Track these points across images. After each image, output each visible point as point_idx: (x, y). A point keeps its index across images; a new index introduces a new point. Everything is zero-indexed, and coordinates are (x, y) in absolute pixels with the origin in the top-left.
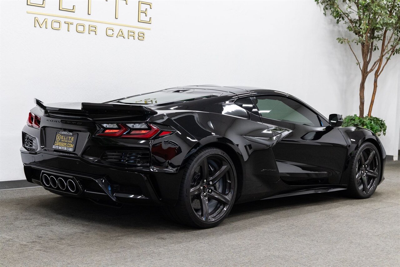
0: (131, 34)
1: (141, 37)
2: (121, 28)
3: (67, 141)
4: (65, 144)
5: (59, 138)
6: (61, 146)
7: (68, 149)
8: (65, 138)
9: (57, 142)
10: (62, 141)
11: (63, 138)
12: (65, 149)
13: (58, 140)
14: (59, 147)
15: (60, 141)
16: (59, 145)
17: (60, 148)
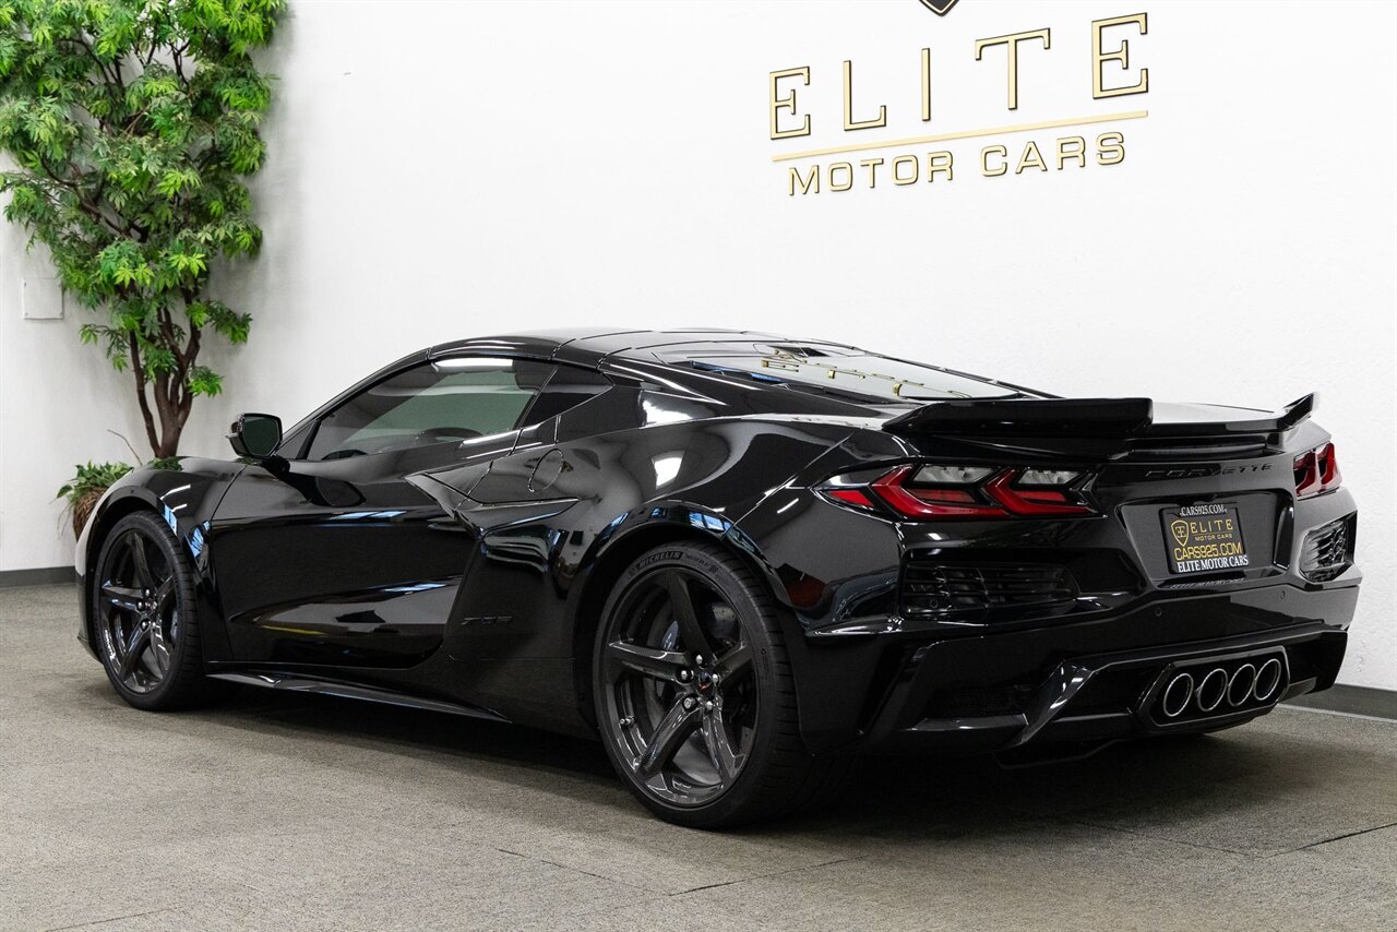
0: (1072, 151)
1: (1113, 151)
2: (1032, 136)
3: (1214, 537)
4: (1213, 547)
5: (1181, 532)
6: (1208, 558)
7: (1233, 561)
8: (1205, 526)
9: (1181, 547)
10: (1197, 539)
11: (1197, 527)
12: (1225, 564)
13: (1183, 540)
14: (1200, 563)
15: (1192, 542)
16: (1195, 556)
17: (1206, 565)
